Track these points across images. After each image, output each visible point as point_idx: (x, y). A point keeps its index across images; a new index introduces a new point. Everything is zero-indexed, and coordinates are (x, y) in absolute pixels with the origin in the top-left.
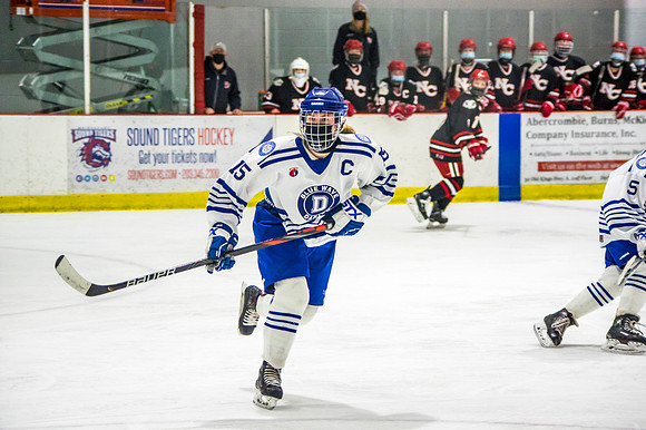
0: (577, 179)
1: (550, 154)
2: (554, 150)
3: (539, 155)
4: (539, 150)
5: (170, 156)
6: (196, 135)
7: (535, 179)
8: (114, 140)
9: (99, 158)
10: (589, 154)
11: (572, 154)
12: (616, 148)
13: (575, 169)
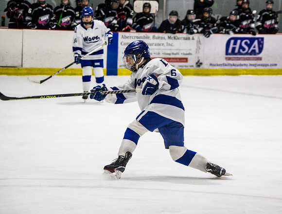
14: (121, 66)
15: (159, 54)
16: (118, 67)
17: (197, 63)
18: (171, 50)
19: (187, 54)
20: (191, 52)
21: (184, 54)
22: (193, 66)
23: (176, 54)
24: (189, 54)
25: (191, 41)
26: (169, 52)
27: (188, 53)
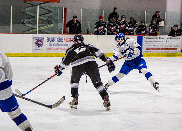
0: (156, 52)
2: (150, 45)
4: (147, 45)
5: (57, 44)
7: (146, 52)
8: (44, 40)
10: (159, 46)
11: (155, 46)
15: (162, 46)
16: (143, 52)
19: (176, 46)
20: (178, 45)
22: (179, 52)
25: (178, 40)
26: (167, 45)
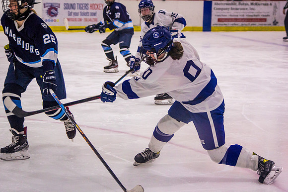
0: (233, 25)
1: (223, 16)
2: (224, 14)
3: (218, 16)
4: (218, 14)
5: (79, 14)
6: (89, 6)
7: (217, 24)
8: (59, 7)
9: (53, 13)
10: (237, 16)
11: (231, 16)
12: (248, 14)
13: (232, 21)
14: (214, 25)
15: (243, 16)
16: (212, 25)
17: (274, 22)
18: (253, 13)
20: (269, 14)
21: (263, 16)
22: (270, 24)
23: (256, 16)
24: (268, 16)
25: (269, 6)
26: (251, 14)
27: (266, 14)
